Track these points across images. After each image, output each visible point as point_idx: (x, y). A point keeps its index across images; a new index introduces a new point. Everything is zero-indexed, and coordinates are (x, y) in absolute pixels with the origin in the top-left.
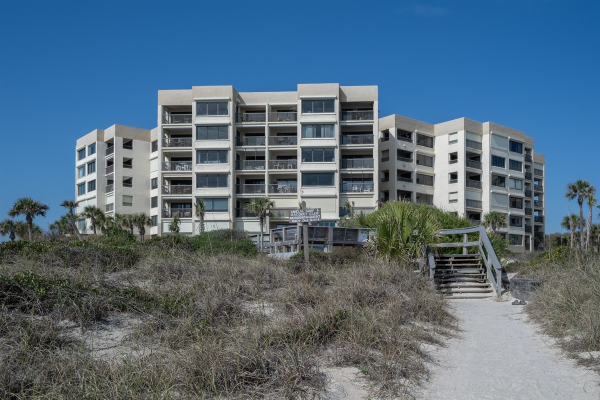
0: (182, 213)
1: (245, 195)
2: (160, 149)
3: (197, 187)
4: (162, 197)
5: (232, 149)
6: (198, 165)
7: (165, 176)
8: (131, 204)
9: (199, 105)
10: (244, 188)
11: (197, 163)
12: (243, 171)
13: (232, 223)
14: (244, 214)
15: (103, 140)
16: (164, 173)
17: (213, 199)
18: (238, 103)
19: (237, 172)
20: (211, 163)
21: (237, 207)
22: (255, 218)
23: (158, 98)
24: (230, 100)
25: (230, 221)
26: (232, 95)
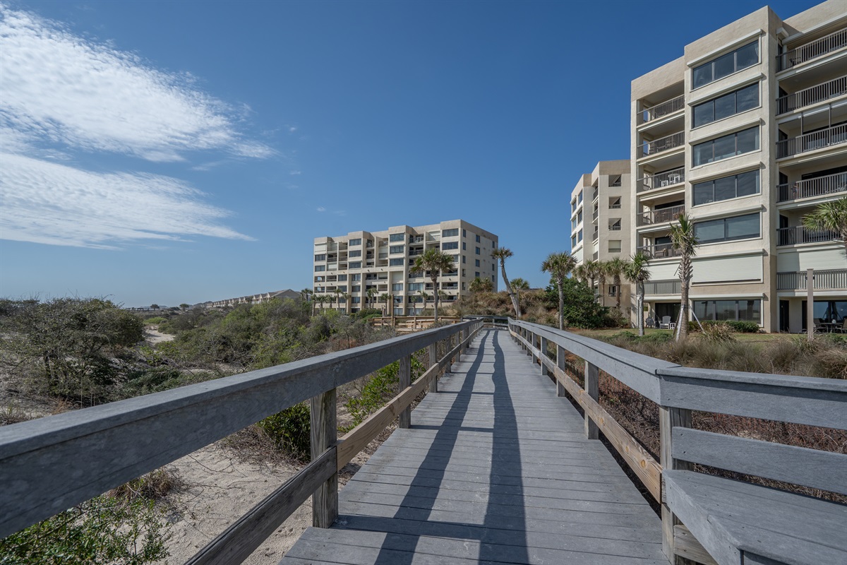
0: (670, 251)
1: (800, 202)
2: (635, 163)
3: (694, 204)
4: (637, 230)
5: (767, 121)
6: (696, 168)
7: (642, 200)
8: (619, 250)
9: (697, 72)
10: (799, 190)
11: (694, 165)
12: (795, 156)
13: (768, 259)
14: (800, 236)
15: (590, 185)
16: (640, 196)
17: (725, 219)
18: (781, 37)
19: (780, 162)
20: (722, 158)
21: (781, 226)
22: (831, 242)
23: (632, 91)
24: (762, 33)
25: (763, 253)
26: (767, 23)
